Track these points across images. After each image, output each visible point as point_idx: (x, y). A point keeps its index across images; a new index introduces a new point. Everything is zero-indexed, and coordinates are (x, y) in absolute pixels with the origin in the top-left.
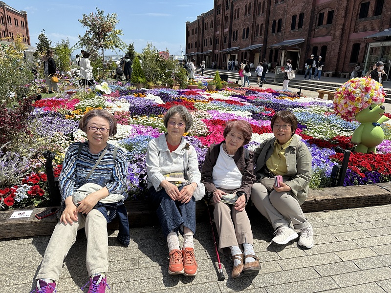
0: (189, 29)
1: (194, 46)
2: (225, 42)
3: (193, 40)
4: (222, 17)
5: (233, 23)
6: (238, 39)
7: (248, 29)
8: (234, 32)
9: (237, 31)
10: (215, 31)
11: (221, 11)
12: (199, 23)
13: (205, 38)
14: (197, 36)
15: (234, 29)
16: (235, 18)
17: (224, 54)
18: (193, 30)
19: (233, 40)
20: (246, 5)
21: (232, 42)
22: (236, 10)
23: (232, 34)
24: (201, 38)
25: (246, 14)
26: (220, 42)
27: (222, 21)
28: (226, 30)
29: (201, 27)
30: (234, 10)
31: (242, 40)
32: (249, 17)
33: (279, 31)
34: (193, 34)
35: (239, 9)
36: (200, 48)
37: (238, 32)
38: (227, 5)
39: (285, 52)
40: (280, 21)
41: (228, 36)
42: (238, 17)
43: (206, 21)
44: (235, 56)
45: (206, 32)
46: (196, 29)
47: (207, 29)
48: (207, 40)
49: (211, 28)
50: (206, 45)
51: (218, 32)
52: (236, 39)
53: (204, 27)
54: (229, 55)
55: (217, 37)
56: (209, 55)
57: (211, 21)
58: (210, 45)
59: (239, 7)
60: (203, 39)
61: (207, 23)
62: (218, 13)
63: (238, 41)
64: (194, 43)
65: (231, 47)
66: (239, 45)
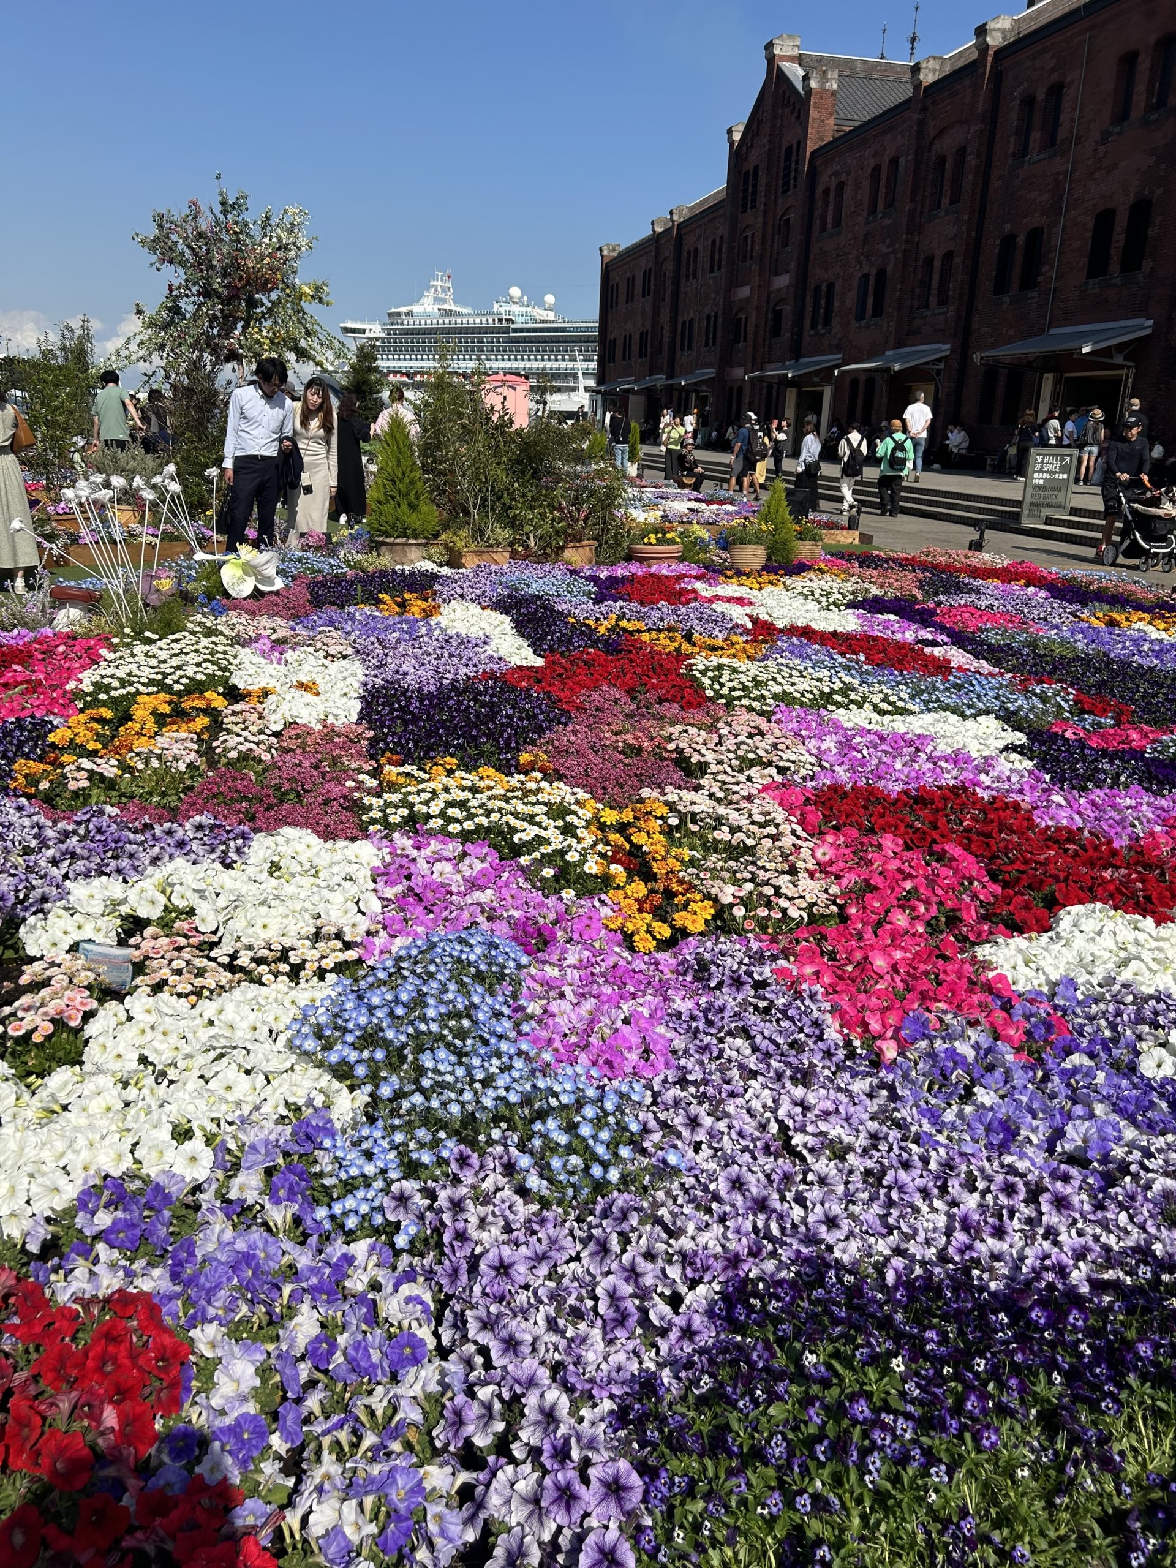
0: (615, 278)
1: (635, 349)
2: (776, 332)
3: (630, 325)
4: (765, 224)
5: (815, 249)
6: (835, 321)
7: (881, 274)
8: (817, 289)
9: (831, 286)
10: (734, 283)
11: (761, 199)
12: (658, 249)
13: (685, 316)
14: (648, 308)
15: (818, 275)
16: (823, 228)
17: (770, 387)
18: (630, 283)
19: (813, 326)
20: (877, 169)
21: (808, 332)
22: (827, 192)
23: (809, 300)
24: (665, 319)
25: (873, 210)
26: (750, 335)
27: (763, 243)
28: (782, 281)
29: (669, 267)
30: (820, 189)
31: (854, 324)
32: (886, 222)
33: (1029, 281)
34: (630, 298)
35: (841, 186)
36: (663, 360)
37: (838, 289)
38: (787, 168)
39: (1056, 383)
40: (1036, 236)
41: (787, 309)
42: (837, 223)
43: (689, 242)
44: (820, 396)
45: (688, 287)
46: (647, 274)
47: (695, 276)
48: (696, 326)
49: (712, 271)
50: (690, 348)
51: (744, 292)
52: (827, 322)
53: (683, 270)
54: (794, 390)
55: (740, 310)
56: (704, 388)
57: (714, 242)
58: (707, 345)
59: (844, 177)
60: (674, 320)
61: (696, 250)
62: (744, 205)
63: (834, 331)
64: (636, 337)
65: (804, 356)
66: (839, 348)
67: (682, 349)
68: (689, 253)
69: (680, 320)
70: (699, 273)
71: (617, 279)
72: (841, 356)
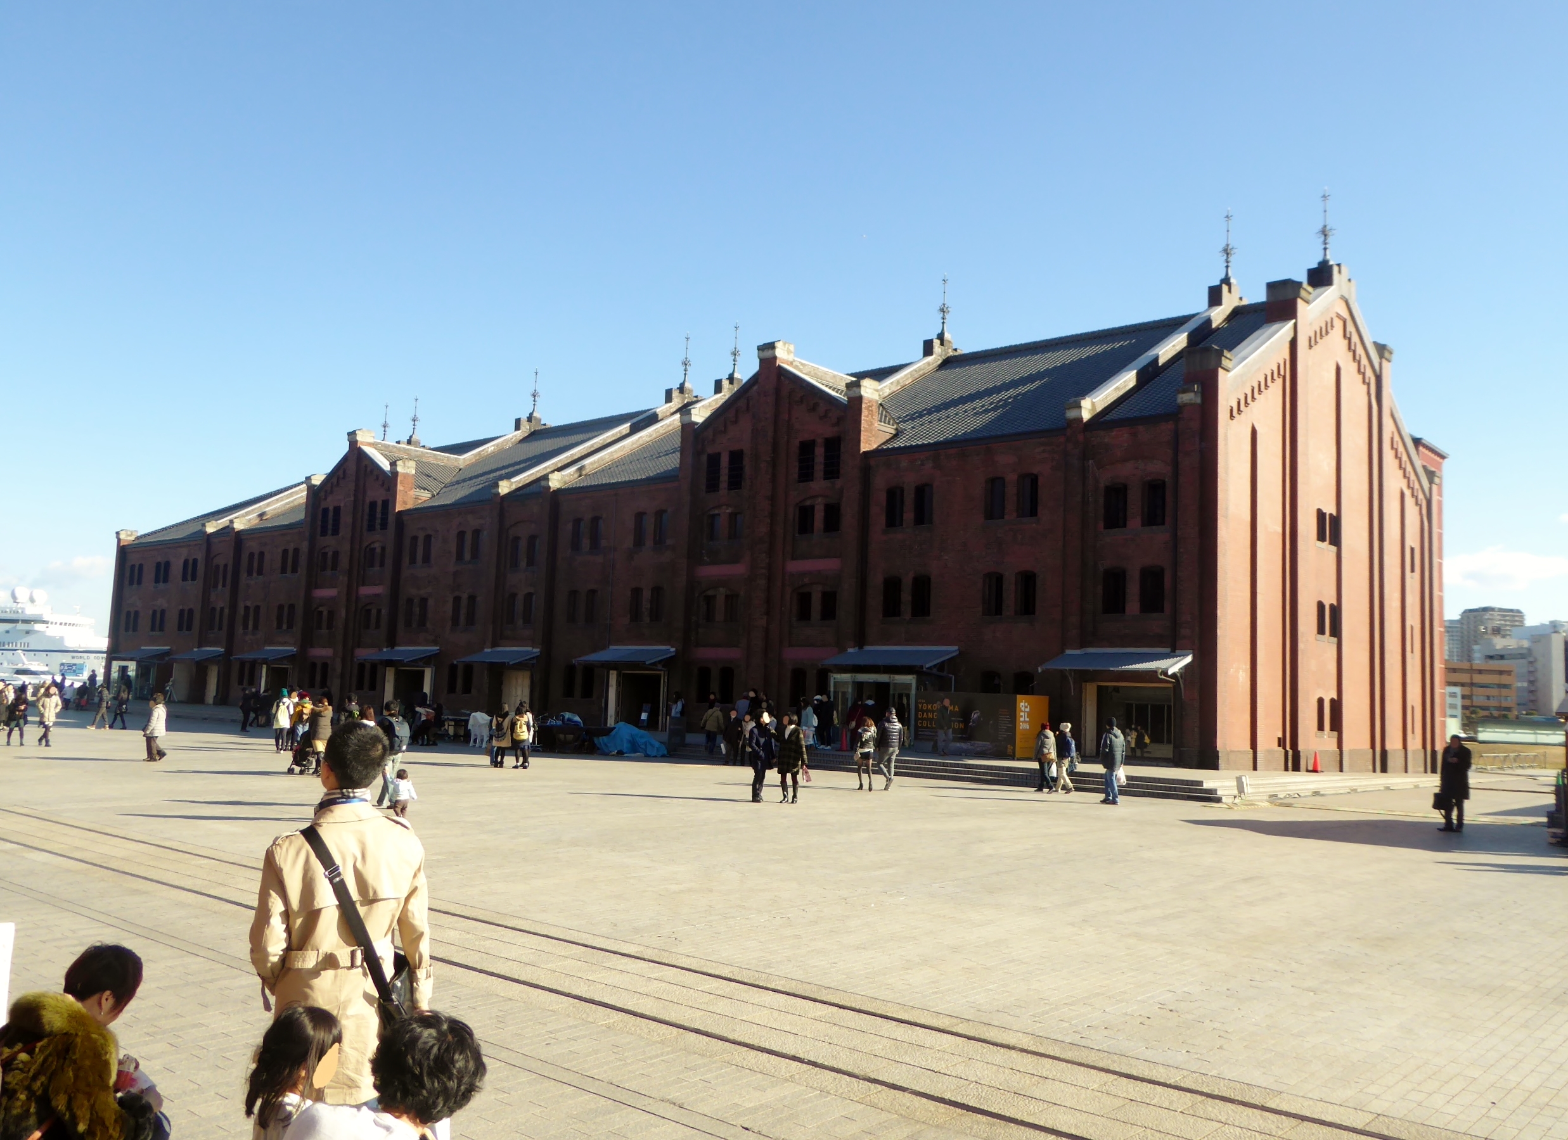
0: (138, 559)
1: (171, 623)
2: (366, 625)
3: (162, 602)
4: (352, 550)
5: (406, 573)
6: (430, 624)
7: (473, 599)
8: (410, 602)
9: (423, 600)
10: (315, 584)
11: (347, 532)
12: (209, 546)
13: (248, 602)
14: (194, 592)
15: (411, 591)
16: (413, 561)
18: (162, 566)
19: (408, 626)
20: (462, 533)
21: (402, 627)
22: (415, 538)
23: (403, 607)
24: (220, 601)
25: (460, 556)
26: (338, 623)
27: (350, 562)
28: (374, 590)
30: (408, 536)
31: (450, 628)
32: (474, 567)
33: (591, 619)
34: (161, 579)
35: (428, 537)
36: (218, 635)
37: (431, 603)
38: (371, 515)
39: (619, 675)
40: (592, 594)
42: (427, 560)
43: (252, 546)
44: (422, 673)
45: (251, 581)
46: (189, 563)
47: (260, 573)
48: (262, 612)
49: (284, 572)
50: (255, 628)
51: (329, 592)
52: (421, 623)
53: (245, 566)
54: (392, 669)
55: (323, 605)
56: (279, 661)
57: (285, 551)
58: (279, 628)
59: (431, 532)
60: (232, 605)
61: (261, 553)
62: (326, 530)
63: (429, 630)
64: (173, 614)
65: (401, 646)
66: (435, 643)
67: (246, 628)
68: (252, 554)
69: (242, 605)
70: (266, 571)
71: (140, 561)
72: (438, 648)
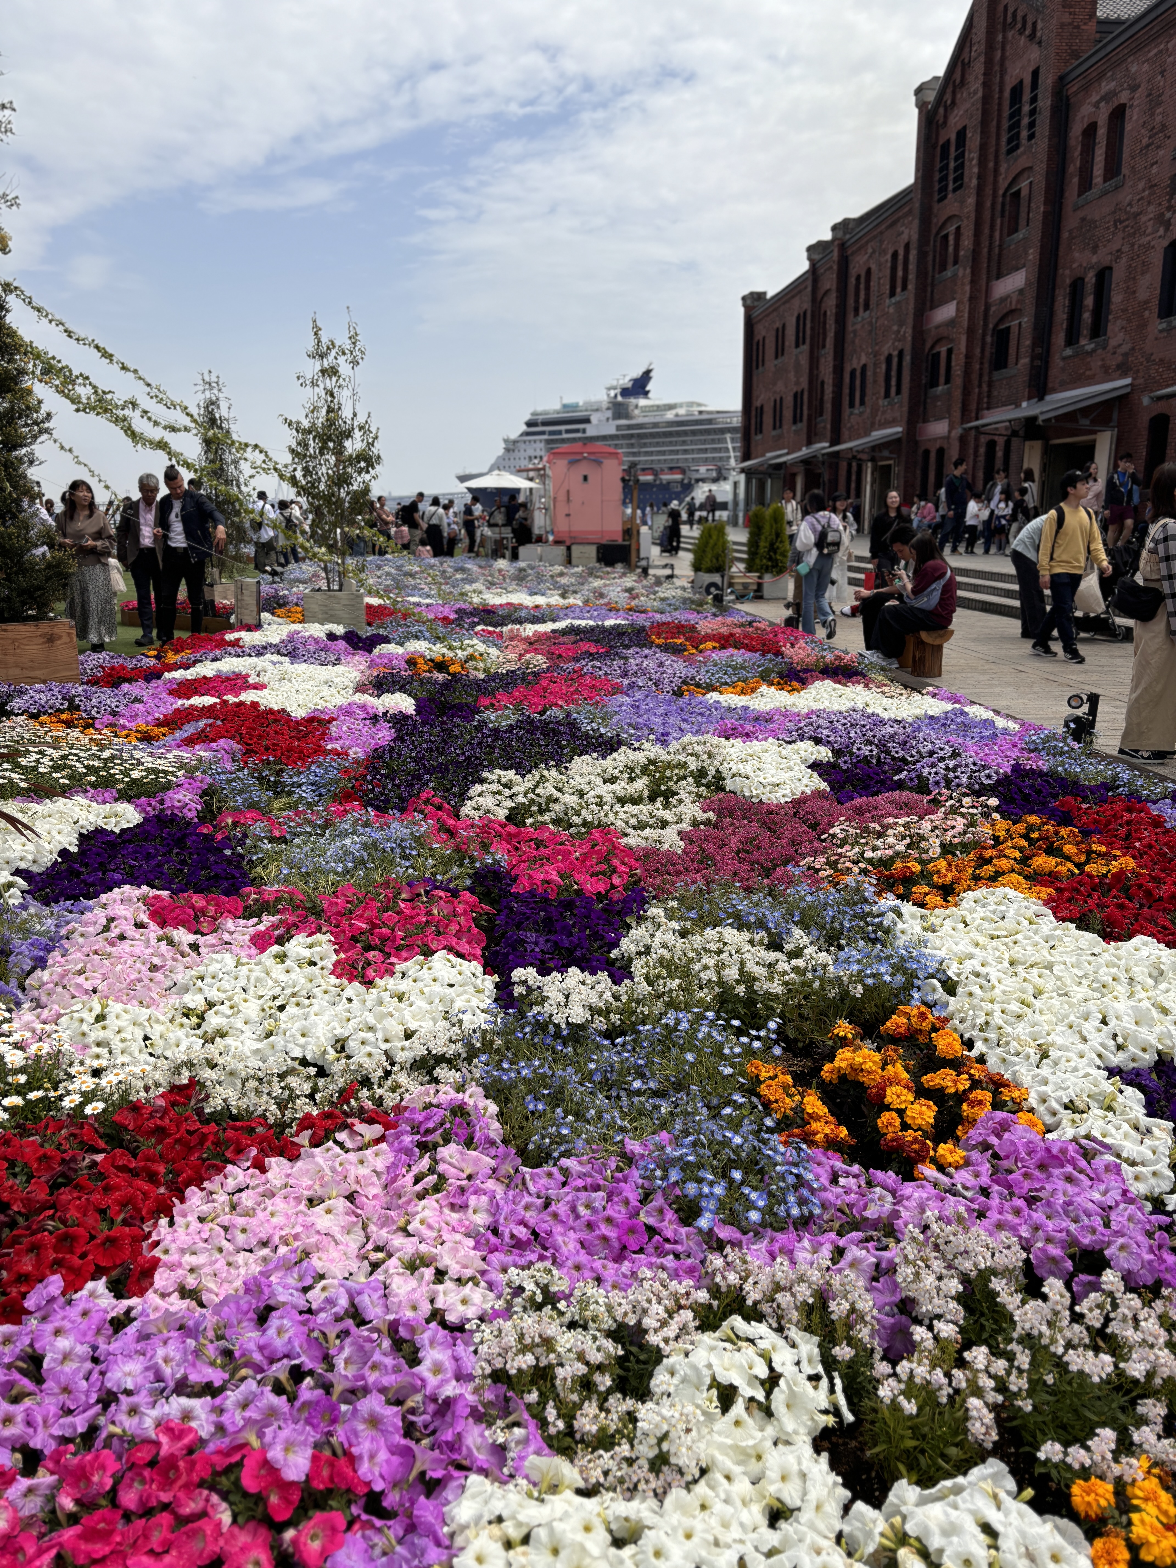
0: (761, 331)
1: (788, 414)
2: (1000, 360)
3: (780, 386)
4: (979, 205)
5: (1071, 221)
6: (1115, 327)
8: (1077, 285)
9: (1104, 275)
10: (928, 303)
11: (972, 169)
12: (816, 286)
13: (854, 363)
14: (804, 362)
15: (1080, 260)
16: (1086, 184)
18: (780, 334)
19: (1071, 339)
21: (1060, 351)
22: (1091, 130)
23: (1062, 303)
24: (826, 371)
26: (957, 370)
27: (977, 233)
28: (1012, 283)
29: (830, 302)
30: (1076, 130)
31: (1157, 325)
34: (780, 351)
35: (1118, 114)
36: (825, 422)
37: (1119, 274)
38: (1016, 114)
41: (1024, 323)
42: (1113, 169)
43: (858, 264)
45: (858, 323)
46: (800, 319)
47: (867, 307)
48: (869, 373)
49: (893, 294)
50: (862, 403)
51: (946, 312)
52: (1098, 330)
53: (851, 302)
54: (1038, 445)
55: (938, 341)
56: (886, 453)
57: (895, 255)
58: (887, 395)
59: (1124, 97)
60: (838, 370)
61: (869, 272)
62: (943, 190)
63: (1113, 342)
64: (789, 401)
65: (1054, 391)
66: (1123, 369)
67: (852, 405)
68: (858, 278)
69: (848, 369)
70: (873, 300)
71: (763, 333)
72: (1128, 381)
